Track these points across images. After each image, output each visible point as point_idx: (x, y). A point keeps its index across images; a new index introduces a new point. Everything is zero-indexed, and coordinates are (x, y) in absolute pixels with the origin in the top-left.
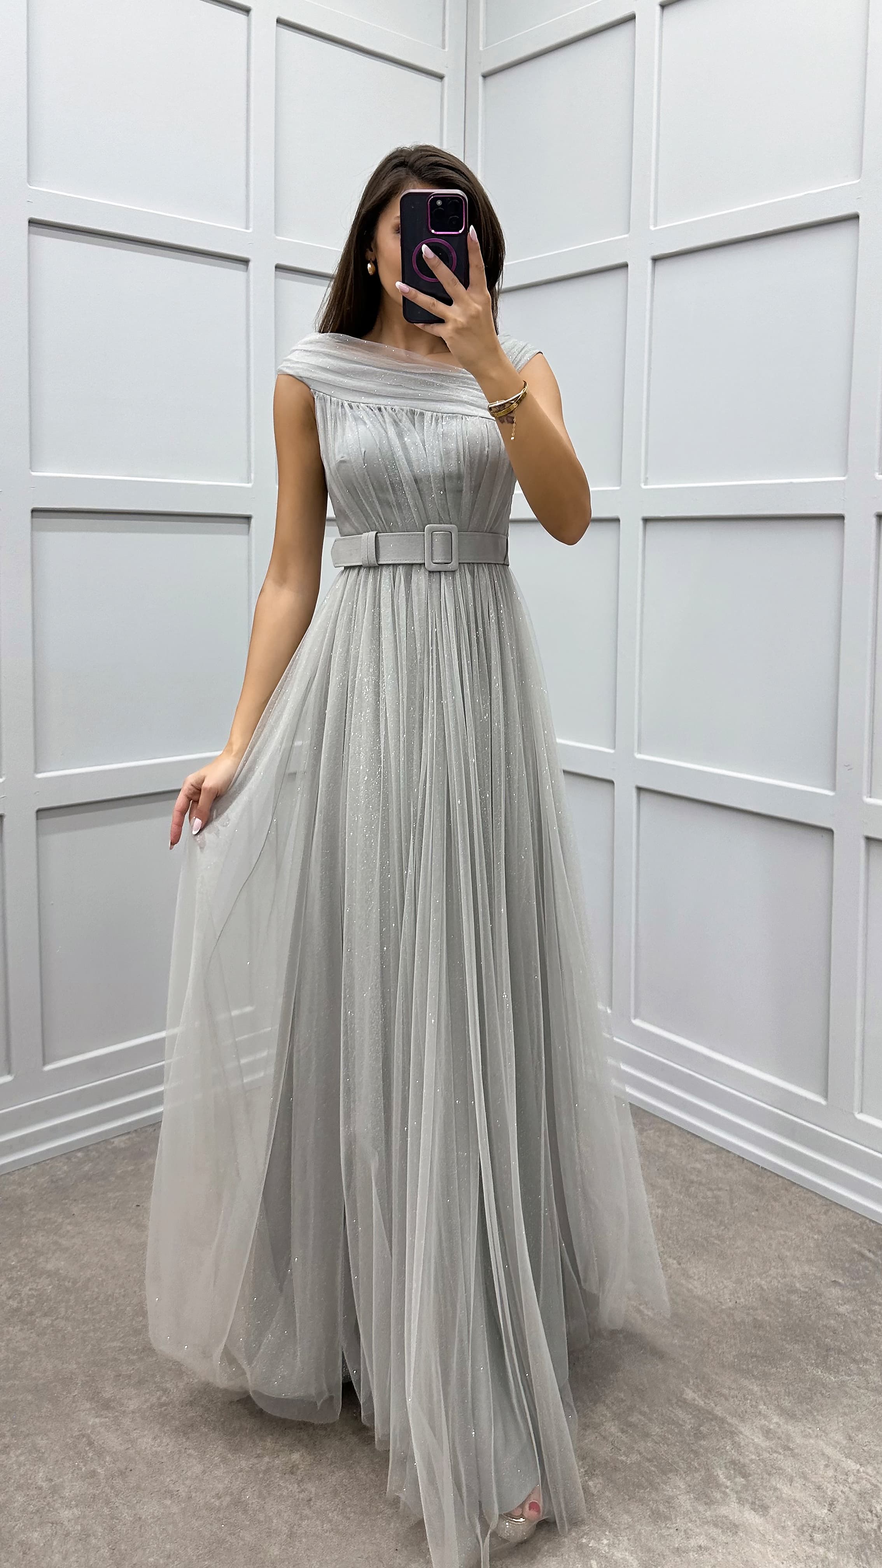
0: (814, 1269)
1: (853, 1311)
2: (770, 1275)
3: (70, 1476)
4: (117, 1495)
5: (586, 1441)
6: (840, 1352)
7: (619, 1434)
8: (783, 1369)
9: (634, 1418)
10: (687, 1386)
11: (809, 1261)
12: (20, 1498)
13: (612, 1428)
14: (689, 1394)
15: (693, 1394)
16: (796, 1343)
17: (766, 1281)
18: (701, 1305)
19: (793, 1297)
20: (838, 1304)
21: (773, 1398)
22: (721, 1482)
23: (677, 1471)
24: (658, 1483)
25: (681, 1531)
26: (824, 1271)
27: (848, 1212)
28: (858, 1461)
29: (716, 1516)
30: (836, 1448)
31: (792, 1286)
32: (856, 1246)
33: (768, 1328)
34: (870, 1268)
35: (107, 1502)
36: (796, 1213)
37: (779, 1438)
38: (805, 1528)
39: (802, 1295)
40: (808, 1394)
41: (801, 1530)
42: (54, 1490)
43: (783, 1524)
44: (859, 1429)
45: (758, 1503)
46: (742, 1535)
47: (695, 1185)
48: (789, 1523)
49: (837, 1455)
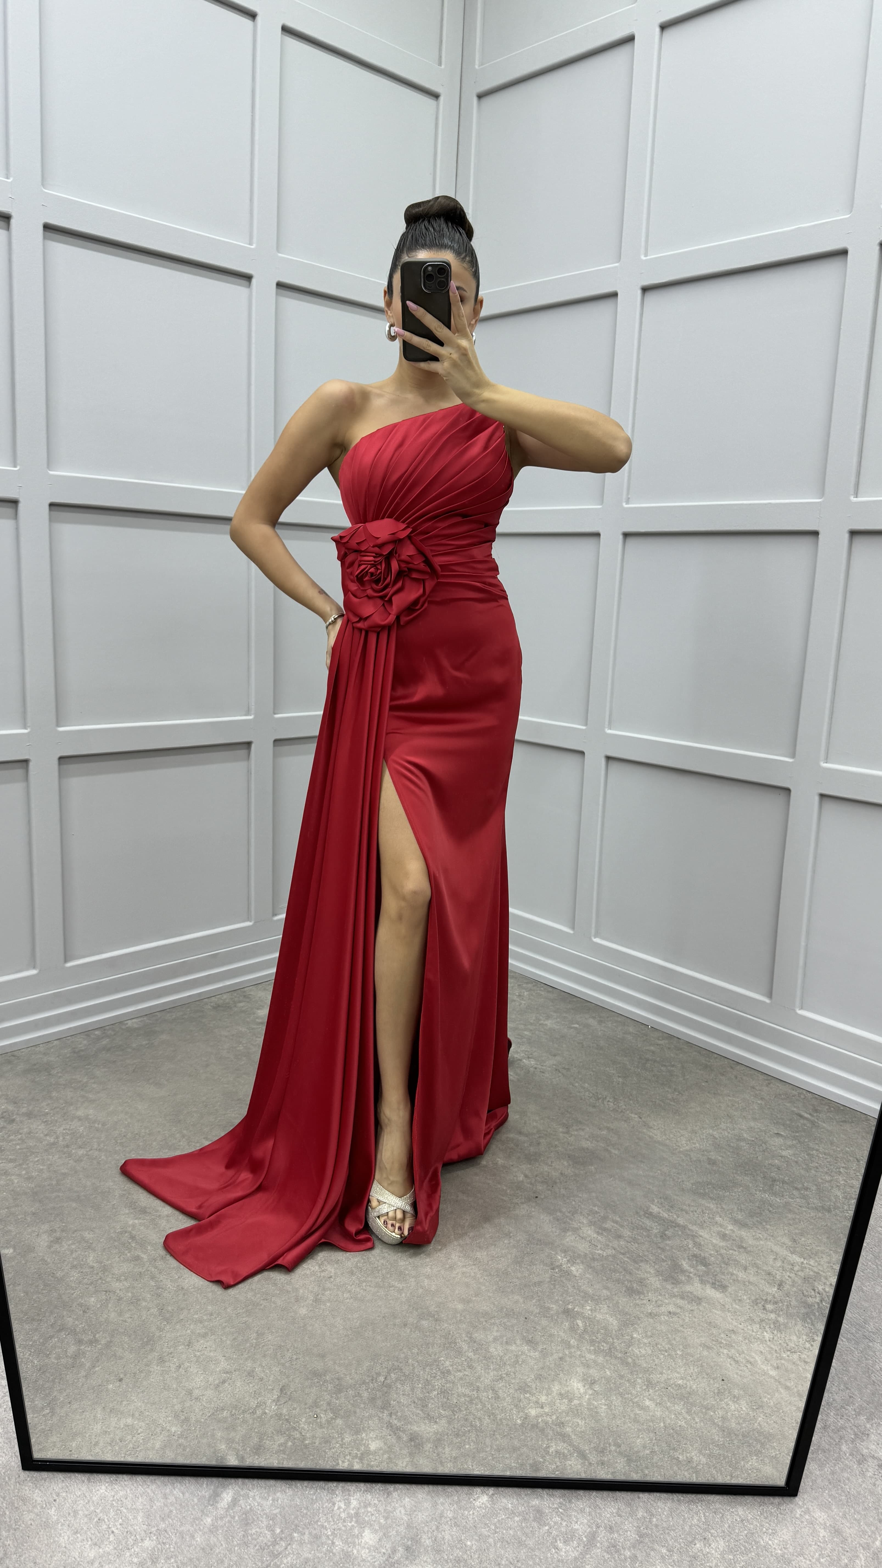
0: (759, 1124)
1: (794, 1154)
2: (721, 1128)
3: (117, 1259)
4: (160, 1273)
5: (568, 1240)
6: (784, 1182)
7: (595, 1235)
8: (735, 1193)
9: (608, 1225)
10: (653, 1204)
11: (755, 1119)
12: (75, 1275)
13: (589, 1232)
14: (655, 1209)
15: (658, 1209)
16: (745, 1176)
17: (718, 1133)
18: (661, 1148)
19: (742, 1144)
20: (782, 1149)
22: (685, 1269)
23: (647, 1261)
24: (632, 1269)
25: (653, 1301)
26: (768, 1126)
27: (788, 1085)
28: (801, 1256)
29: (682, 1292)
30: (782, 1247)
31: (740, 1136)
32: (795, 1109)
33: (721, 1165)
34: (808, 1125)
35: (153, 1278)
36: (741, 1085)
37: (733, 1240)
38: (758, 1301)
39: (749, 1142)
40: (758, 1211)
41: (755, 1302)
42: (105, 1269)
43: (740, 1298)
44: (802, 1235)
45: (717, 1283)
46: (705, 1305)
47: (650, 1062)
48: (745, 1297)
49: (784, 1252)
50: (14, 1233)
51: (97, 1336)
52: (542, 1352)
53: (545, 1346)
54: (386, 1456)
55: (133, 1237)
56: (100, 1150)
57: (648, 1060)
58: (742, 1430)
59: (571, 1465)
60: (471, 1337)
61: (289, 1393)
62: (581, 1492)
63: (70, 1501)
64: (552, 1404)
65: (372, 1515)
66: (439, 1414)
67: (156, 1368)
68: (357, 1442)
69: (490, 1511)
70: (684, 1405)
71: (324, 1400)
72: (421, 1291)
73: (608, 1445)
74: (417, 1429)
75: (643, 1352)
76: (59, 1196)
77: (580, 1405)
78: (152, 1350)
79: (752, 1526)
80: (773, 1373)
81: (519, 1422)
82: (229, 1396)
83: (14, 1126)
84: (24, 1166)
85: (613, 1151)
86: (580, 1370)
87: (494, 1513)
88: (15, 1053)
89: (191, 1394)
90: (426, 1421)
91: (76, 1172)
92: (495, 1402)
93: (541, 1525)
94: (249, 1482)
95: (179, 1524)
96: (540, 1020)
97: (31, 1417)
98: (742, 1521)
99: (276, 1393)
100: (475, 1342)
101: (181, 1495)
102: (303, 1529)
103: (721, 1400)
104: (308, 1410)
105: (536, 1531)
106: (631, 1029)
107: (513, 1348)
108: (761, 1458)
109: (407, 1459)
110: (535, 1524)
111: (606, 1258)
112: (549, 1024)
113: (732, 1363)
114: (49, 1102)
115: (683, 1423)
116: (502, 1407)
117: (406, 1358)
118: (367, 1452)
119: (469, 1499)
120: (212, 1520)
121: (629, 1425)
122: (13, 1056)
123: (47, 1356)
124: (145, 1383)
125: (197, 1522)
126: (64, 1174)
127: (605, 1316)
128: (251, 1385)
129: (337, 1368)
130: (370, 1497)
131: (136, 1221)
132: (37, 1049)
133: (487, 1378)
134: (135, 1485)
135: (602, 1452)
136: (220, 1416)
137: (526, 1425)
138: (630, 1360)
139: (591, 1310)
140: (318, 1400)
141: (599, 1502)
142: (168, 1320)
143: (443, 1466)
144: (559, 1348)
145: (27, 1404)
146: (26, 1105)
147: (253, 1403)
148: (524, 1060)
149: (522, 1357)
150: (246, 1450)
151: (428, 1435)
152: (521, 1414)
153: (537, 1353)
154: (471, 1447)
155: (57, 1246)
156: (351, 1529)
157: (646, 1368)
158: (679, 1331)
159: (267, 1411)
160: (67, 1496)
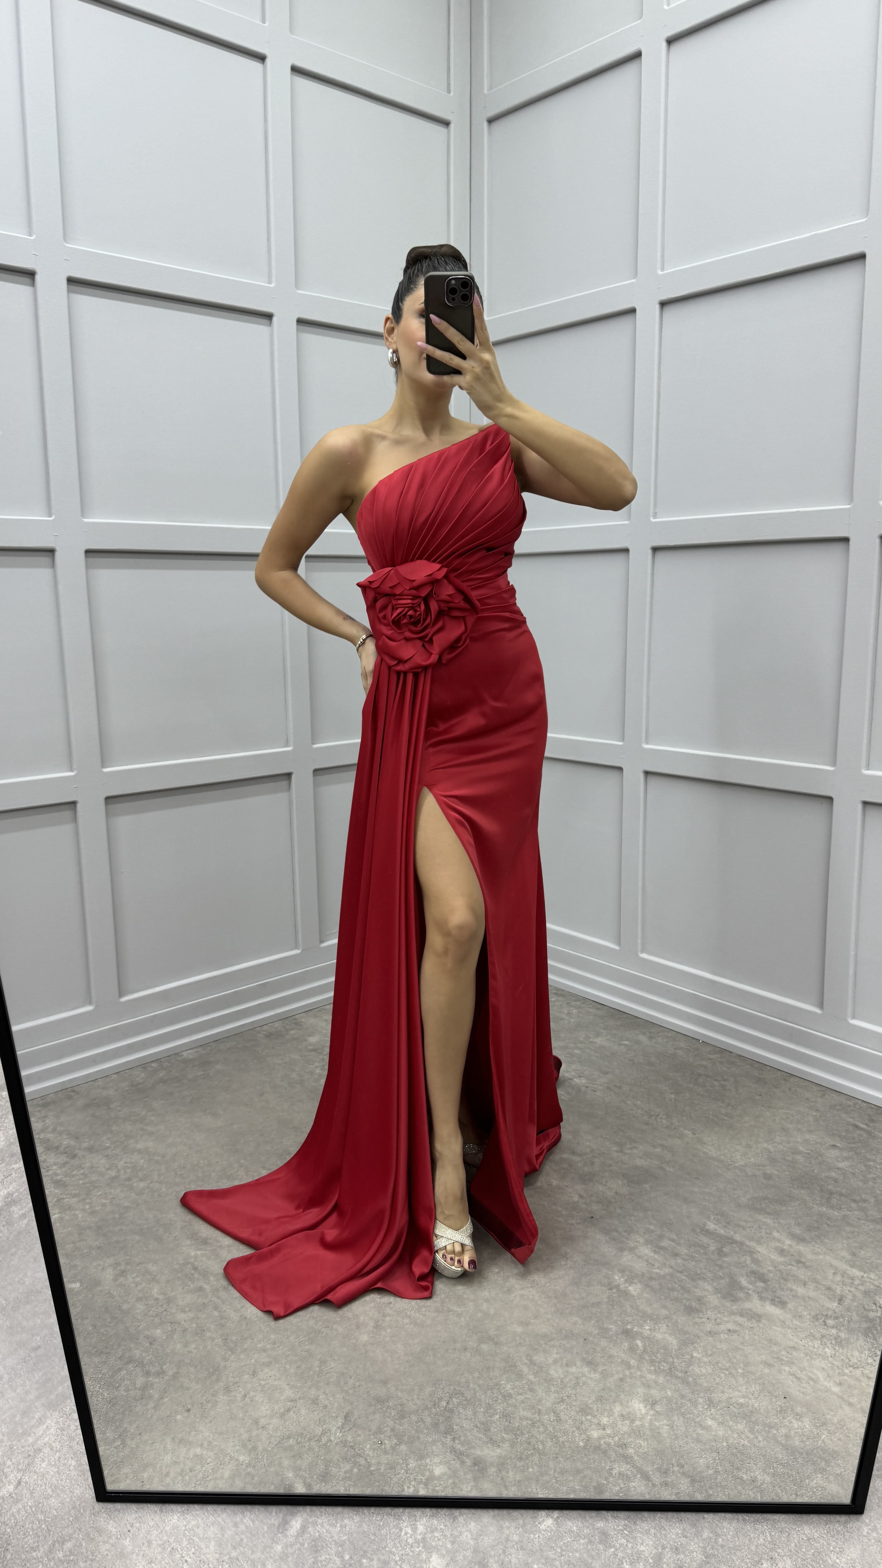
0: (815, 1137)
1: (851, 1166)
2: (776, 1142)
3: (181, 1290)
4: (223, 1303)
5: (624, 1260)
6: (841, 1195)
7: (652, 1254)
8: (792, 1208)
9: (665, 1243)
10: (709, 1221)
11: (810, 1131)
12: (140, 1307)
13: (646, 1251)
14: (711, 1226)
15: (714, 1226)
16: (802, 1189)
17: (773, 1146)
18: (716, 1164)
19: (798, 1157)
20: (838, 1161)
21: (785, 1227)
22: (743, 1286)
23: (705, 1279)
24: (690, 1287)
25: (712, 1320)
26: (823, 1138)
27: (843, 1095)
28: (861, 1269)
29: (741, 1309)
30: (842, 1261)
31: (795, 1149)
32: (851, 1120)
33: (777, 1179)
34: (865, 1135)
35: (216, 1308)
36: (795, 1097)
37: (792, 1255)
38: (819, 1317)
39: (805, 1155)
40: (816, 1225)
41: (816, 1318)
42: (169, 1301)
43: (800, 1314)
44: (861, 1248)
45: (777, 1300)
46: (764, 1322)
47: (702, 1077)
48: (805, 1313)
49: (843, 1266)
50: (80, 1268)
51: (164, 1367)
52: (602, 1373)
53: (605, 1368)
54: (450, 1481)
55: (195, 1269)
56: (160, 1183)
57: (700, 1075)
58: (806, 1449)
59: (634, 1487)
60: (531, 1361)
61: (353, 1420)
62: (646, 1514)
63: (143, 1531)
64: (613, 1425)
65: (439, 1540)
66: (501, 1438)
67: (222, 1398)
68: (422, 1467)
69: (556, 1534)
70: (746, 1423)
71: (388, 1426)
72: (480, 1315)
73: (671, 1466)
74: (481, 1454)
75: (704, 1371)
76: (122, 1230)
77: (642, 1426)
78: (218, 1380)
79: (819, 1545)
80: (836, 1389)
81: (581, 1444)
82: (295, 1424)
83: (76, 1162)
84: (88, 1201)
85: (668, 1169)
86: (641, 1390)
87: (560, 1537)
88: (75, 1089)
89: (257, 1423)
90: (490, 1445)
91: (138, 1205)
92: (557, 1425)
93: (606, 1547)
94: (317, 1510)
95: (250, 1552)
96: (590, 1038)
97: (102, 1449)
98: (809, 1539)
99: (341, 1421)
100: (535, 1365)
101: (251, 1523)
102: (372, 1554)
103: (783, 1418)
104: (372, 1437)
105: (602, 1553)
106: (682, 1045)
107: (573, 1369)
108: (825, 1476)
109: (472, 1484)
110: (601, 1547)
111: (664, 1277)
112: (599, 1042)
113: (793, 1380)
114: (109, 1136)
115: (746, 1443)
116: (564, 1429)
117: (467, 1382)
118: (432, 1478)
119: (535, 1522)
120: (282, 1548)
121: (693, 1445)
122: (73, 1091)
123: (117, 1388)
124: (212, 1413)
125: (268, 1550)
126: (127, 1208)
127: (664, 1335)
128: (316, 1413)
129: (400, 1394)
130: (436, 1522)
131: (198, 1253)
132: (96, 1084)
133: (549, 1400)
134: (206, 1514)
135: (665, 1473)
136: (286, 1444)
137: (588, 1447)
138: (691, 1379)
139: (650, 1330)
140: (382, 1427)
141: (664, 1523)
142: (232, 1350)
143: (508, 1490)
144: (619, 1369)
145: (98, 1436)
146: (87, 1140)
147: (319, 1430)
148: (575, 1080)
149: (584, 1379)
150: (313, 1477)
151: (491, 1459)
152: (583, 1436)
153: (597, 1375)
154: (535, 1471)
155: (122, 1279)
156: (418, 1554)
157: (707, 1387)
158: (739, 1349)
159: (332, 1438)
160: (141, 1527)
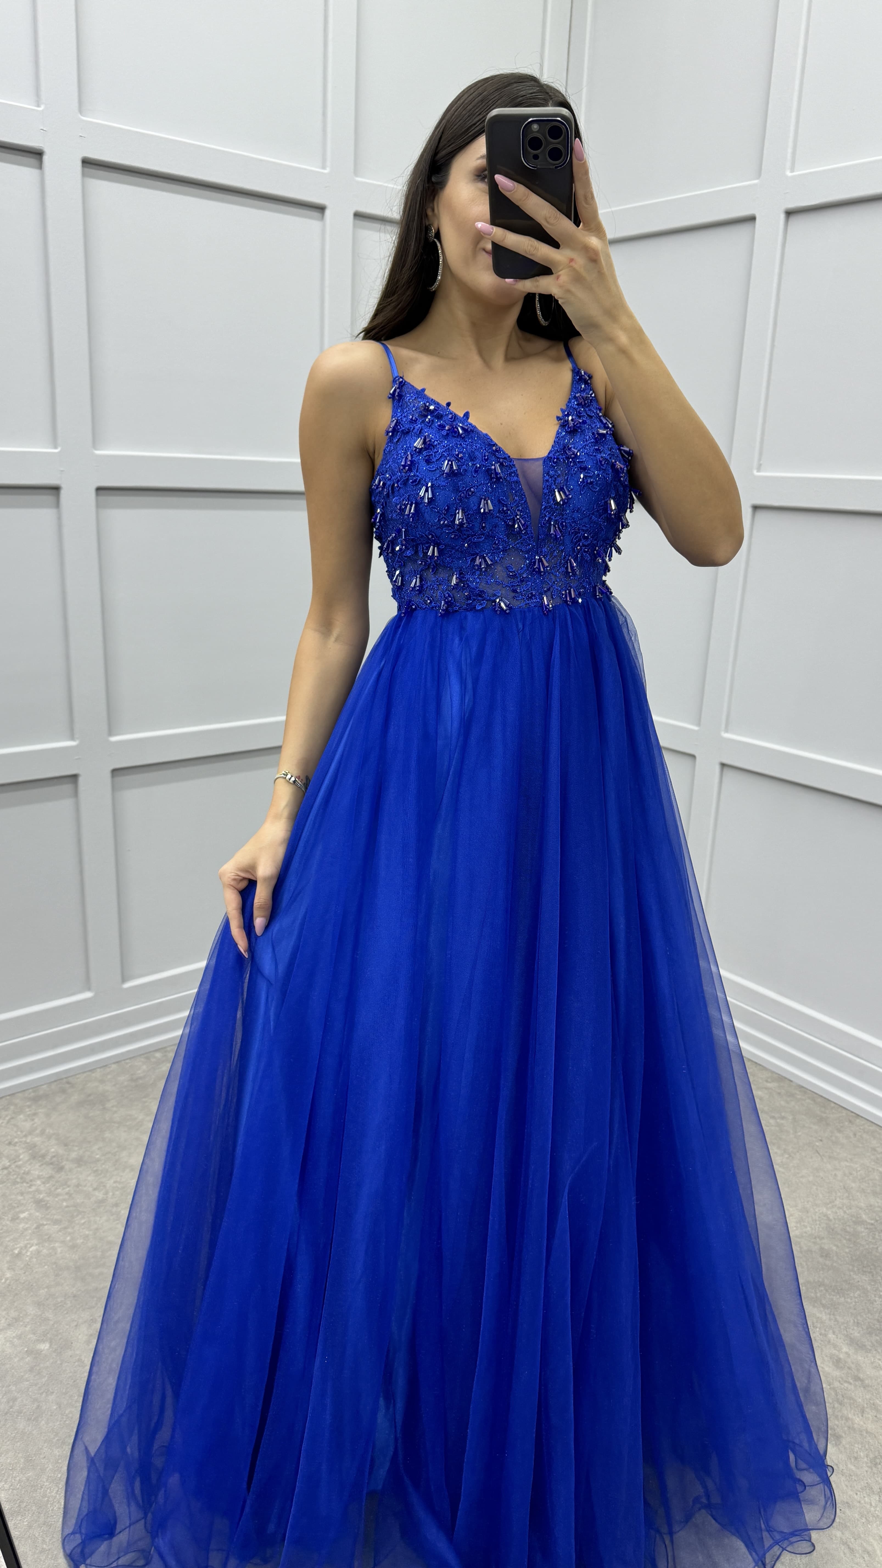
8: (851, 1299)
16: (863, 1275)
17: (832, 1212)
21: (842, 1327)
31: (858, 1218)
114: (102, 1144)
